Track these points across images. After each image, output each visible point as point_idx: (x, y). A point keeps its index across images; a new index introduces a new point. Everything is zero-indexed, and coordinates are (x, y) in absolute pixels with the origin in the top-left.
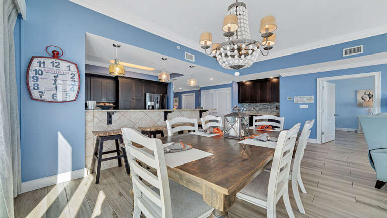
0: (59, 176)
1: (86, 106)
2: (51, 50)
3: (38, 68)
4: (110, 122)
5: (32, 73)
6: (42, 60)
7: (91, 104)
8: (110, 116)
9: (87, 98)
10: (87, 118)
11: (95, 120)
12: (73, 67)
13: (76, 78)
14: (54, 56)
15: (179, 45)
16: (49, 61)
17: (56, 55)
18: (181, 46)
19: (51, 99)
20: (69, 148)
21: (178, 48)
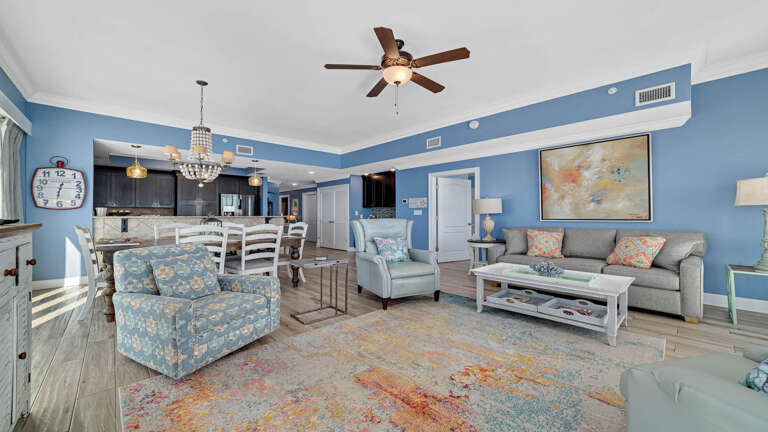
0: (66, 280)
1: (96, 214)
2: (55, 161)
3: (42, 178)
4: (125, 229)
5: (36, 183)
6: (47, 170)
7: (101, 210)
8: (125, 222)
9: (96, 205)
10: (96, 226)
11: (107, 227)
12: (78, 175)
13: (82, 185)
14: (58, 167)
15: (224, 137)
16: (53, 172)
17: (61, 165)
18: (228, 138)
19: (55, 206)
20: (79, 254)
21: (225, 140)
